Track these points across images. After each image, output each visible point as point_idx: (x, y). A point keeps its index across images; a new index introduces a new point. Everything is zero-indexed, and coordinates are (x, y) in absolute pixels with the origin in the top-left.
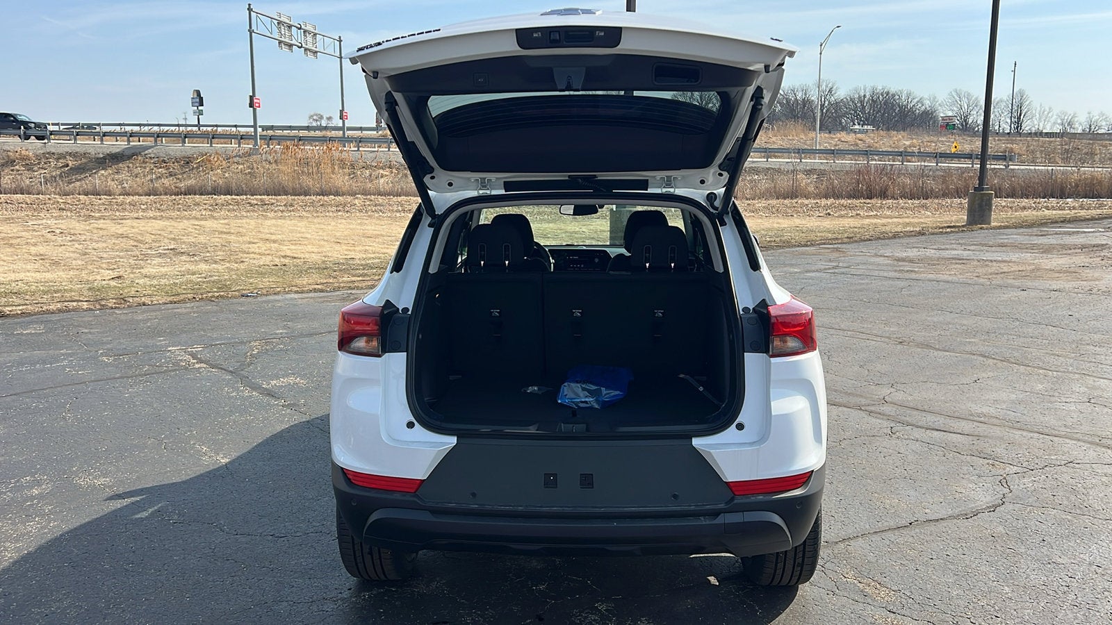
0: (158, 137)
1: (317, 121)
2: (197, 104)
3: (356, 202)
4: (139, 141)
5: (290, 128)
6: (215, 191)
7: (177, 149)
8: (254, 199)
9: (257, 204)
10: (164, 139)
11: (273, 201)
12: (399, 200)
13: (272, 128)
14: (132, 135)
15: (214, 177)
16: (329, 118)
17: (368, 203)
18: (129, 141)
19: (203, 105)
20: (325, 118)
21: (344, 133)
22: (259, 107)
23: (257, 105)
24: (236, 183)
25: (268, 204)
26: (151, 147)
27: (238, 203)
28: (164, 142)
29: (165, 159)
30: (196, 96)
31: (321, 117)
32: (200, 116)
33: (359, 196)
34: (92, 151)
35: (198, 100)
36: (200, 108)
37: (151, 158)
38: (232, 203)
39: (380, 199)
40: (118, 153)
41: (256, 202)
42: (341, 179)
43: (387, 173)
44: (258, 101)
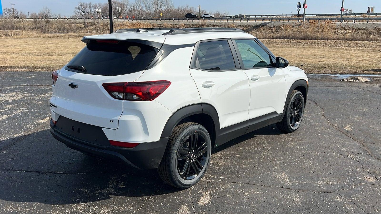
1: (345, 11)
2: (299, 7)
3: (332, 42)
4: (269, 21)
5: (326, 15)
6: (285, 38)
7: (277, 23)
8: (294, 41)
9: (295, 43)
11: (301, 42)
12: (349, 42)
13: (319, 15)
14: (264, 19)
15: (286, 33)
16: (351, 11)
17: (336, 43)
18: (263, 21)
20: (349, 10)
23: (306, 7)
24: (292, 35)
25: (299, 43)
26: (269, 23)
27: (289, 42)
28: (277, 21)
29: (273, 27)
30: (299, 4)
31: (347, 10)
32: (299, 12)
33: (334, 40)
34: (252, 24)
36: (299, 9)
37: (268, 26)
38: (287, 42)
39: (342, 42)
40: (259, 25)
41: (295, 42)
42: (331, 34)
43: (351, 32)
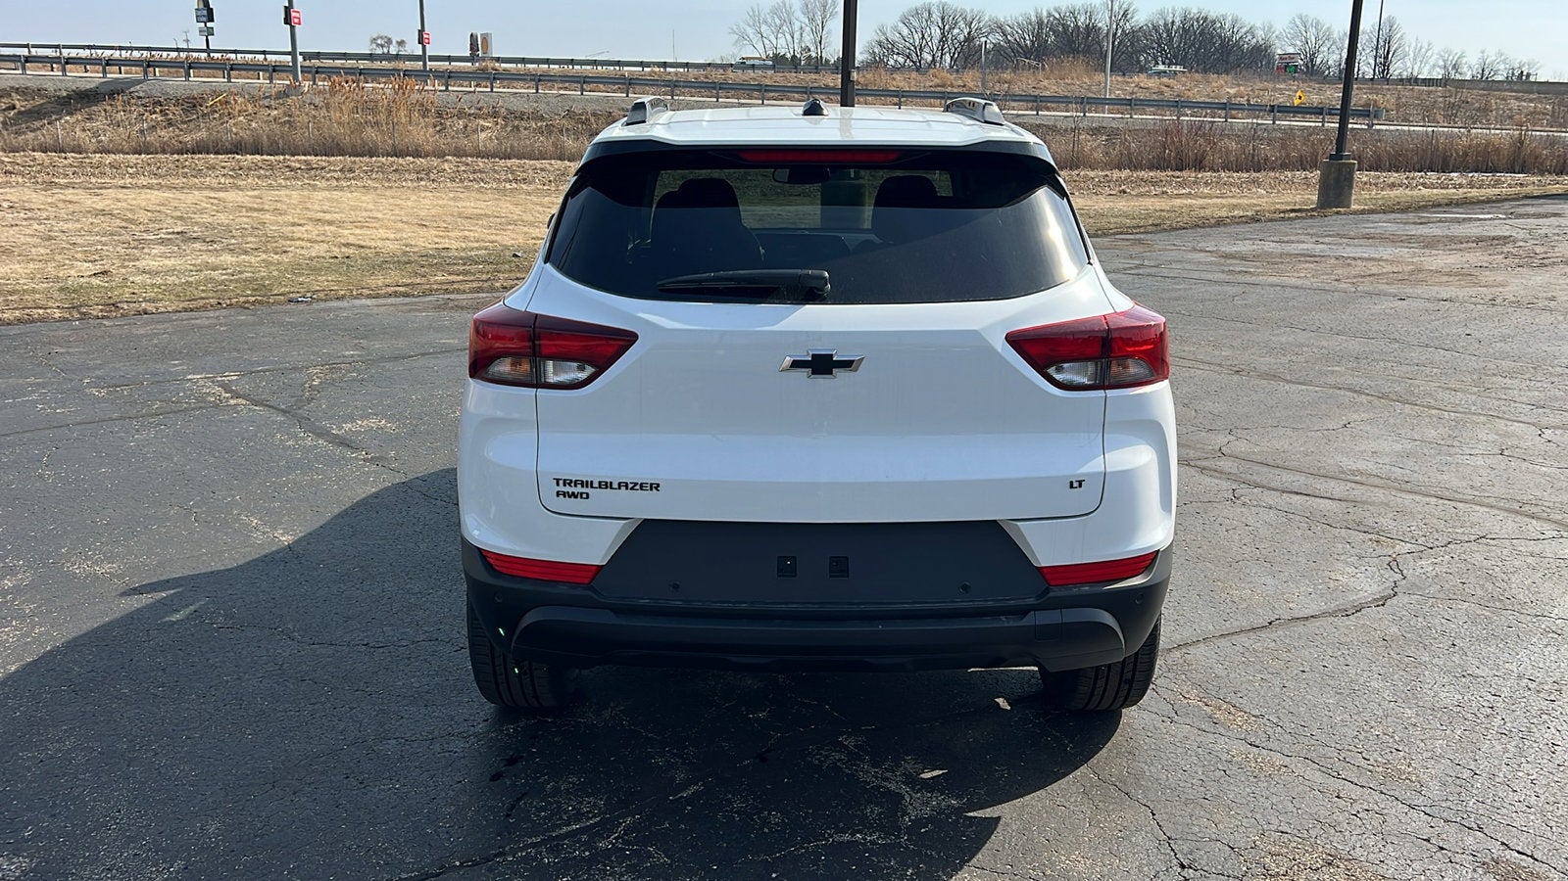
0: (149, 66)
1: (382, 46)
2: (205, 19)
3: (446, 166)
4: (120, 73)
5: (345, 56)
6: (237, 148)
7: (177, 85)
8: (295, 161)
9: (300, 168)
10: (157, 69)
11: (324, 164)
12: (509, 165)
13: (318, 55)
14: (109, 62)
15: (237, 127)
16: (401, 43)
17: (463, 168)
18: (104, 72)
19: (212, 21)
20: (394, 42)
21: (425, 65)
22: (299, 24)
23: (296, 20)
24: (268, 137)
25: (317, 168)
26: (139, 82)
27: (271, 167)
28: (157, 74)
29: (162, 100)
30: (201, 6)
31: (389, 41)
32: (209, 37)
33: (450, 158)
34: (50, 86)
35: (205, 13)
36: (209, 24)
37: (139, 98)
38: (264, 166)
39: (481, 163)
40: (90, 90)
41: (298, 165)
42: (422, 133)
43: (490, 125)
44: (297, 15)
